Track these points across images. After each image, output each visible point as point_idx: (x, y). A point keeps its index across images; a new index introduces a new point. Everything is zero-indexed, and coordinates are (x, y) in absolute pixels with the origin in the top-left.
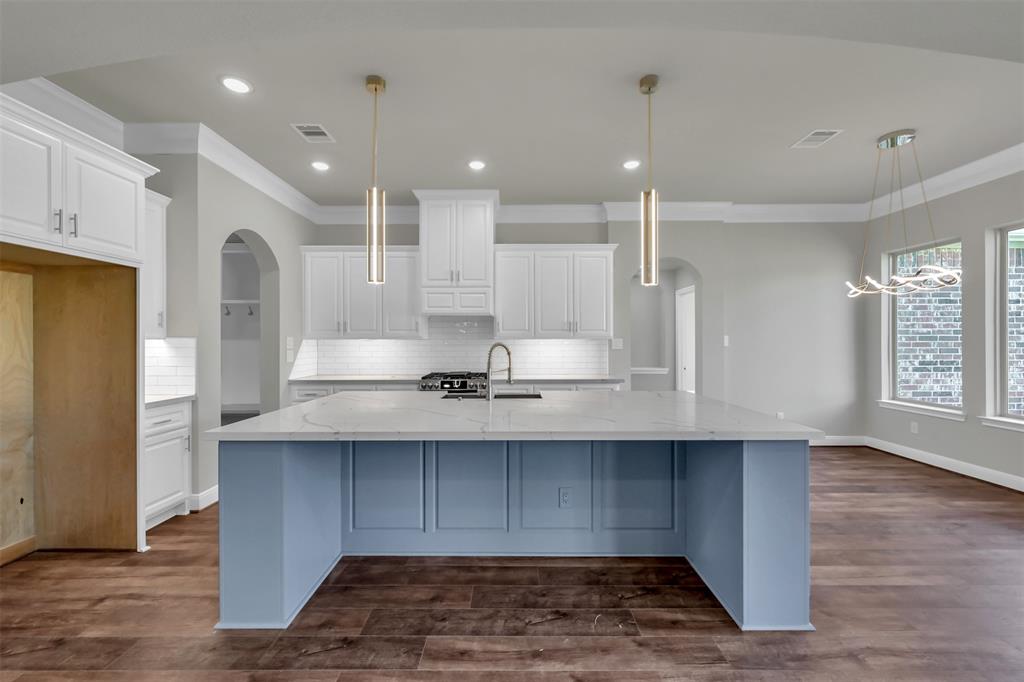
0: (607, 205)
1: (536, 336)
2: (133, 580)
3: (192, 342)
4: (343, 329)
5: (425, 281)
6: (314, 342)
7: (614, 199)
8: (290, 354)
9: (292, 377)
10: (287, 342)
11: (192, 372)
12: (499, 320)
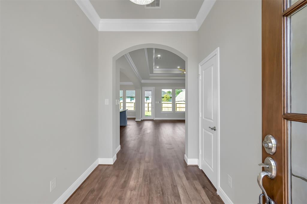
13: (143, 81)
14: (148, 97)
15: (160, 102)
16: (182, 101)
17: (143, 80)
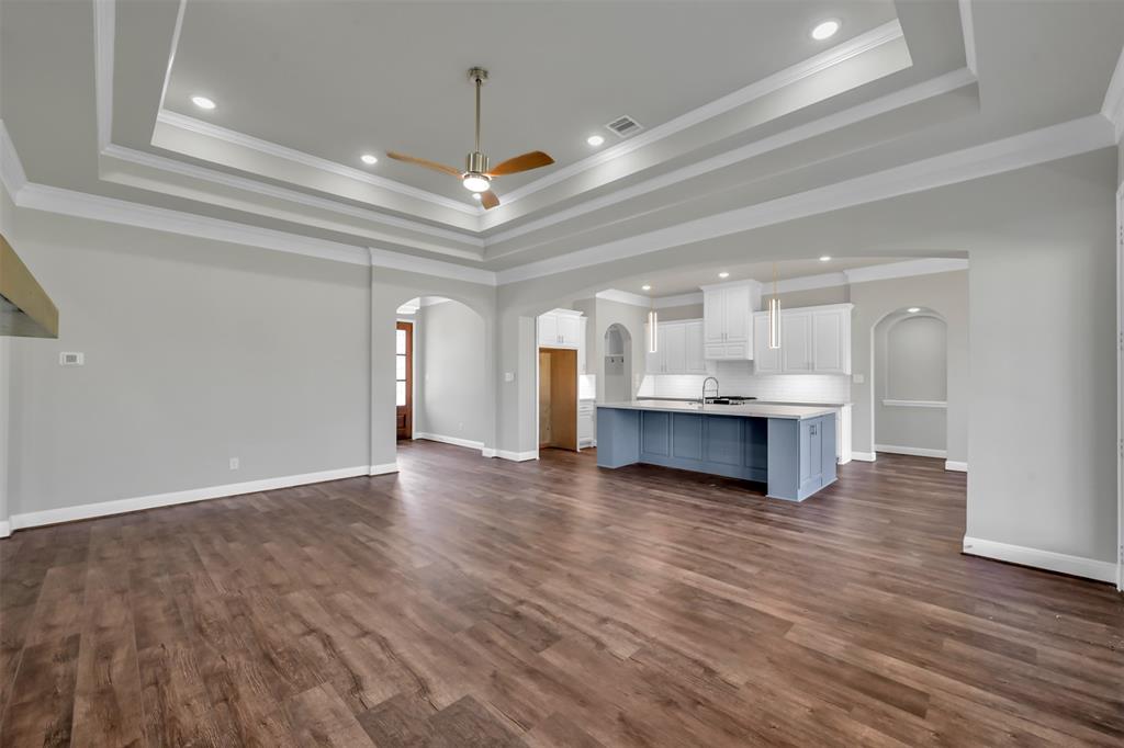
0: (846, 272)
1: (783, 373)
2: (577, 456)
3: (594, 376)
4: (664, 369)
5: (706, 340)
6: (651, 377)
7: (849, 268)
8: (637, 383)
9: (639, 395)
10: (636, 376)
11: (594, 388)
12: (757, 362)
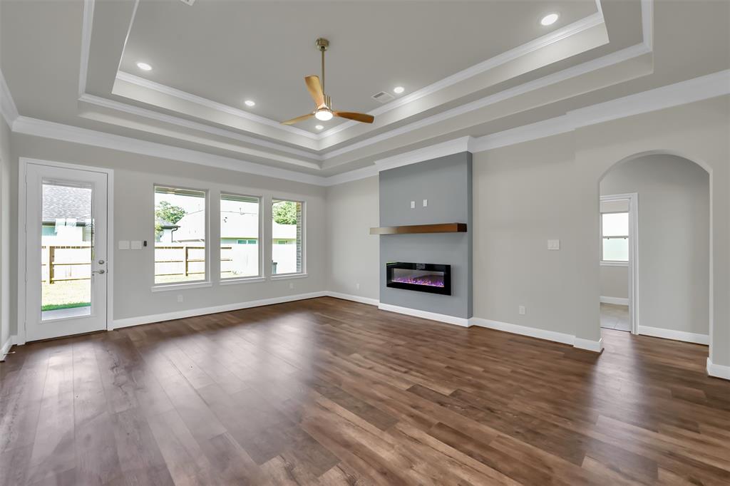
13: (21, 125)
14: (53, 224)
15: (145, 244)
16: (198, 240)
17: (21, 118)
